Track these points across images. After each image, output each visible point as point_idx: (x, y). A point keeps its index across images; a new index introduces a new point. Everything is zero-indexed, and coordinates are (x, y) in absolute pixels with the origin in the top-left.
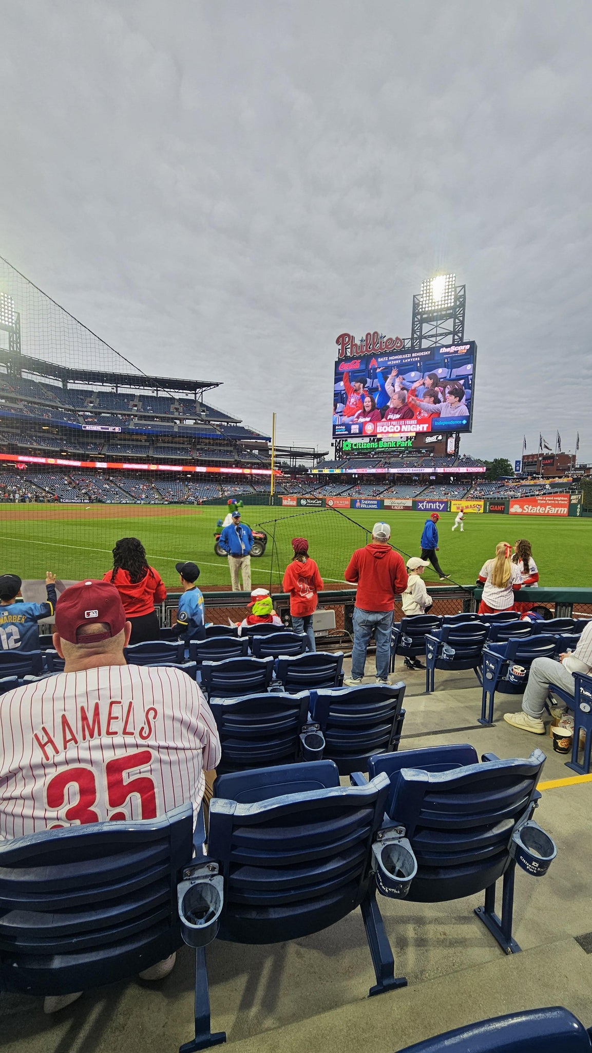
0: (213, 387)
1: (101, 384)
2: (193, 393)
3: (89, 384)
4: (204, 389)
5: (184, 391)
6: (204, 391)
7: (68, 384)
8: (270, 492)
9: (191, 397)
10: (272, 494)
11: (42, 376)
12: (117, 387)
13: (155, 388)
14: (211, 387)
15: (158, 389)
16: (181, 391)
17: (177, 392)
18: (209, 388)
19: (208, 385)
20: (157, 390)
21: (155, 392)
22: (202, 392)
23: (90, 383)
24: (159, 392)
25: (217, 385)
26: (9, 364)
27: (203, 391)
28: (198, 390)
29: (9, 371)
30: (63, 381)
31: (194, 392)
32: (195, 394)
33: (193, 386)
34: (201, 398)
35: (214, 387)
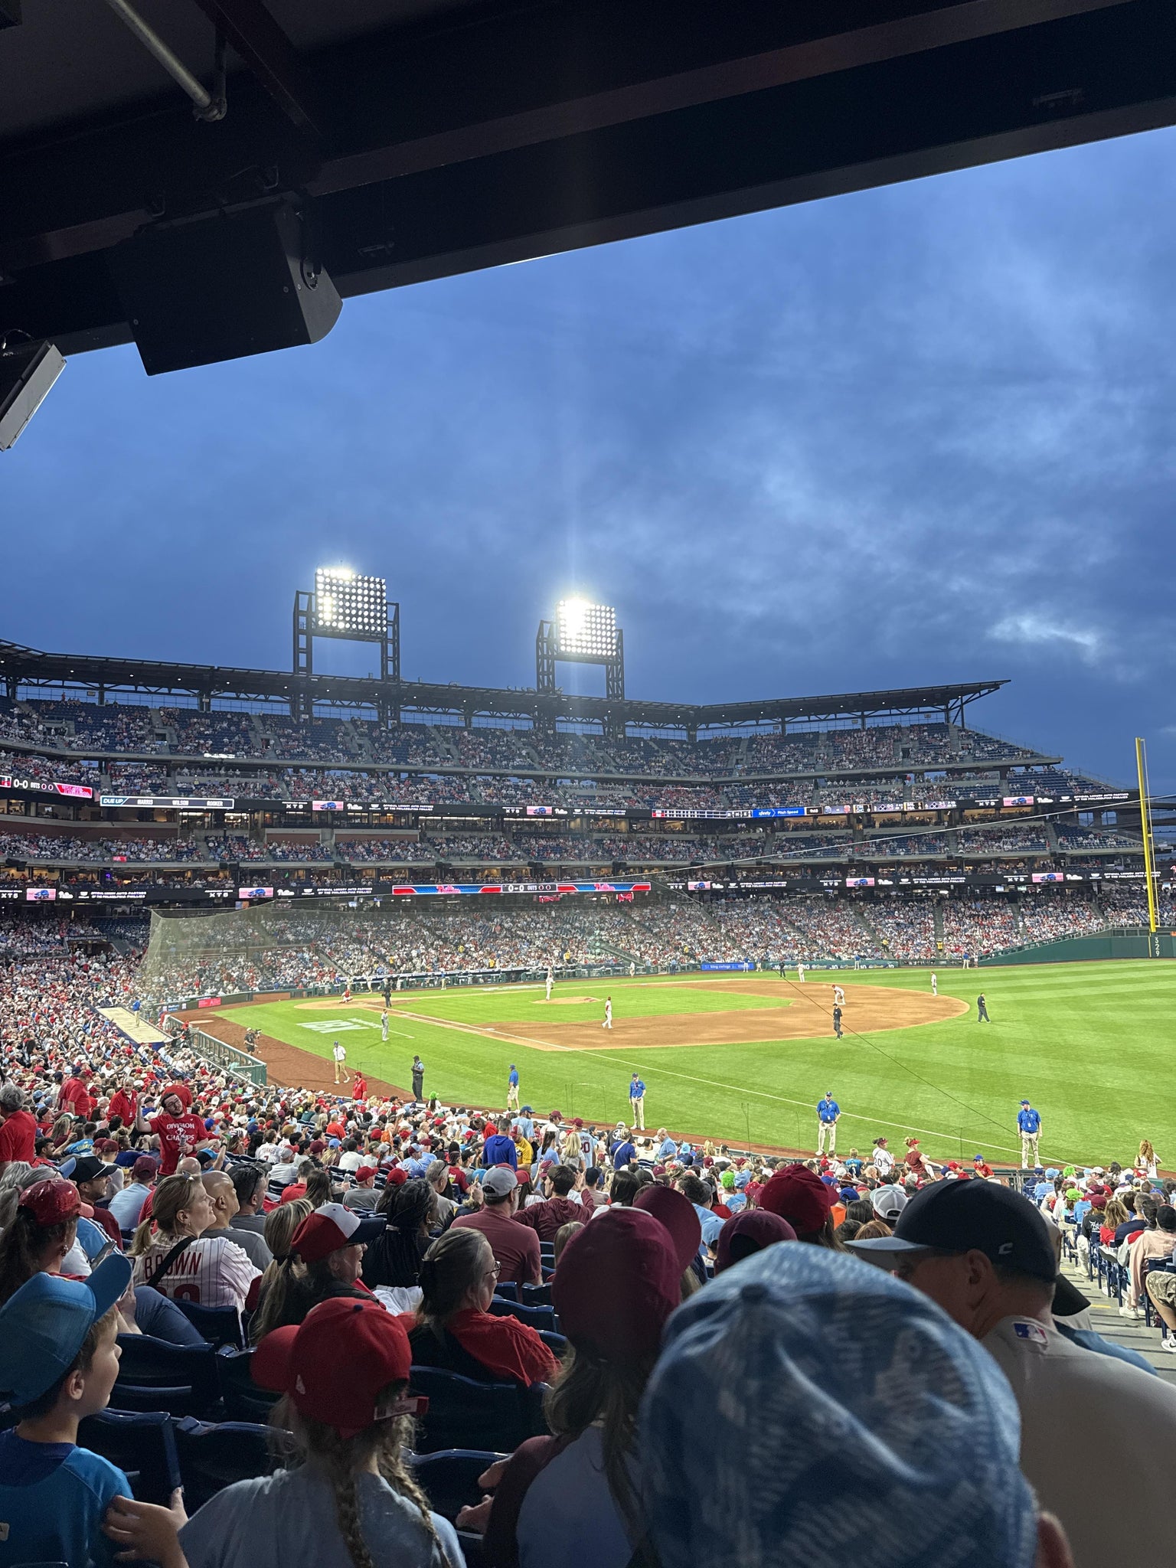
0: (986, 691)
1: (754, 722)
2: (943, 710)
3: (732, 727)
4: (965, 698)
5: (922, 709)
6: (967, 702)
7: (699, 733)
8: (1149, 924)
9: (940, 718)
10: (1153, 930)
11: (656, 727)
12: (783, 723)
13: (859, 713)
14: (982, 692)
15: (866, 713)
16: (915, 710)
17: (907, 713)
18: (978, 695)
19: (975, 689)
20: (863, 717)
21: (860, 720)
22: (961, 706)
23: (735, 723)
24: (867, 720)
25: (995, 686)
26: (606, 718)
27: (963, 704)
28: (952, 702)
29: (606, 729)
30: (688, 730)
31: (943, 707)
32: (947, 711)
33: (940, 696)
34: (959, 718)
35: (990, 692)
